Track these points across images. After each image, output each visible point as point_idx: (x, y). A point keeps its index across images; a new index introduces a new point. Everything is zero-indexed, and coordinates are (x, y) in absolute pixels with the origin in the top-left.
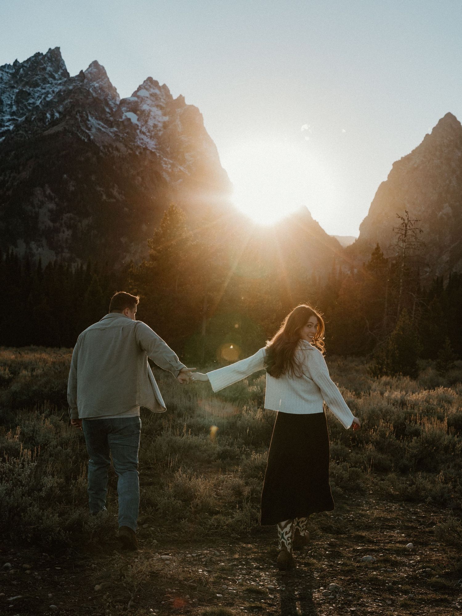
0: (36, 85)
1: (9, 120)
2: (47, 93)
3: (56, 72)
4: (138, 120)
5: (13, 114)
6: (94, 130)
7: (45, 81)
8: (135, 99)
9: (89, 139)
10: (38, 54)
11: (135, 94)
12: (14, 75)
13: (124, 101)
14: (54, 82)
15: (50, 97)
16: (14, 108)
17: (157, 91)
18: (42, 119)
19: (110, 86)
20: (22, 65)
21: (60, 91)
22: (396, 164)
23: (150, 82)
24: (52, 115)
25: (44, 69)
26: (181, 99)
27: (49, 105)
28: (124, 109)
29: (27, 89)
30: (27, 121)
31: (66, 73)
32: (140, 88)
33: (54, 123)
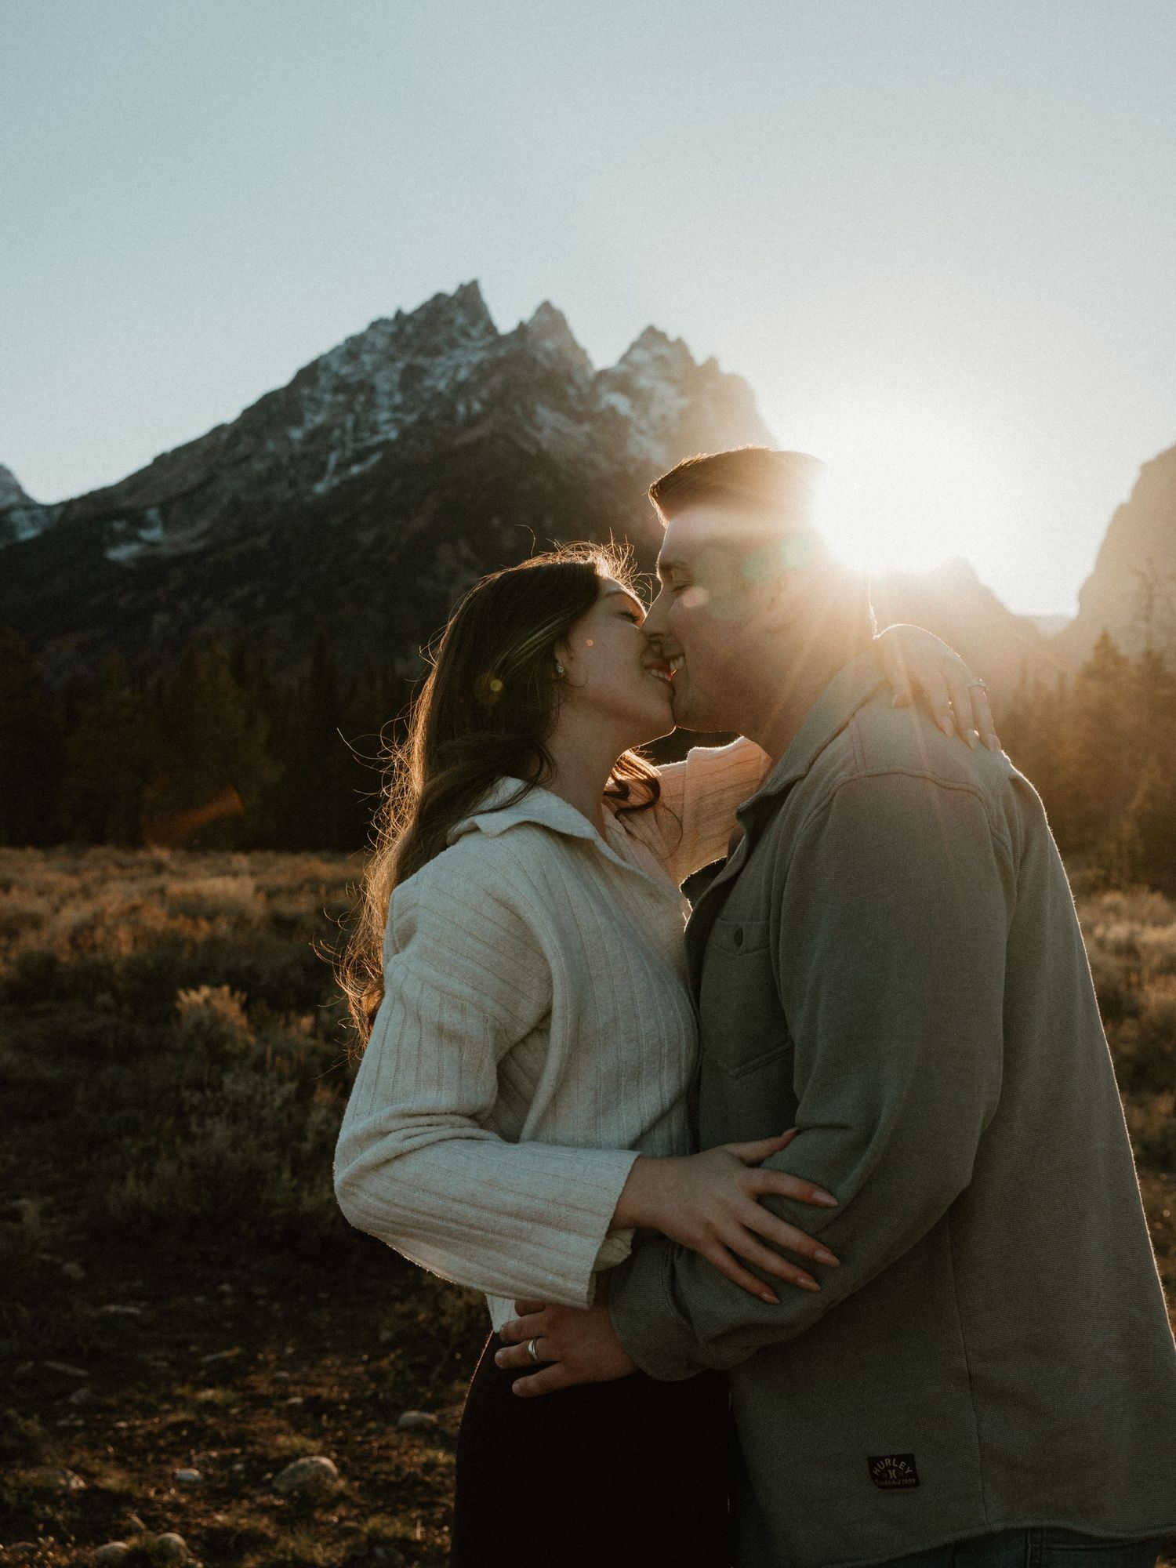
0: (436, 352)
1: (388, 422)
2: (457, 367)
3: (473, 324)
4: (633, 406)
5: (395, 409)
6: (547, 432)
7: (453, 344)
8: (624, 368)
9: (540, 450)
10: (439, 297)
11: (624, 359)
12: (395, 337)
13: (603, 375)
14: (470, 344)
15: (463, 374)
16: (398, 399)
17: (664, 351)
18: (450, 416)
19: (575, 346)
20: (410, 318)
21: (482, 362)
22: (1147, 469)
23: (652, 336)
24: (469, 407)
25: (451, 322)
26: (712, 364)
27: (461, 389)
28: (602, 388)
29: (421, 361)
30: (423, 421)
31: (491, 328)
32: (634, 346)
33: (472, 421)
